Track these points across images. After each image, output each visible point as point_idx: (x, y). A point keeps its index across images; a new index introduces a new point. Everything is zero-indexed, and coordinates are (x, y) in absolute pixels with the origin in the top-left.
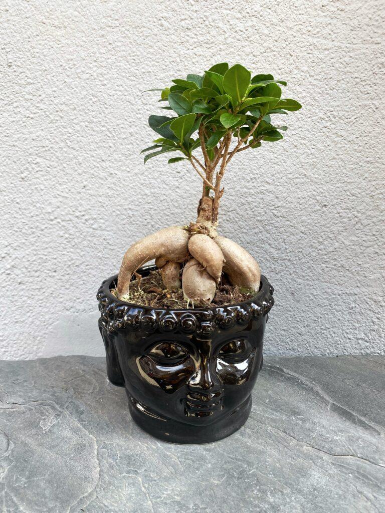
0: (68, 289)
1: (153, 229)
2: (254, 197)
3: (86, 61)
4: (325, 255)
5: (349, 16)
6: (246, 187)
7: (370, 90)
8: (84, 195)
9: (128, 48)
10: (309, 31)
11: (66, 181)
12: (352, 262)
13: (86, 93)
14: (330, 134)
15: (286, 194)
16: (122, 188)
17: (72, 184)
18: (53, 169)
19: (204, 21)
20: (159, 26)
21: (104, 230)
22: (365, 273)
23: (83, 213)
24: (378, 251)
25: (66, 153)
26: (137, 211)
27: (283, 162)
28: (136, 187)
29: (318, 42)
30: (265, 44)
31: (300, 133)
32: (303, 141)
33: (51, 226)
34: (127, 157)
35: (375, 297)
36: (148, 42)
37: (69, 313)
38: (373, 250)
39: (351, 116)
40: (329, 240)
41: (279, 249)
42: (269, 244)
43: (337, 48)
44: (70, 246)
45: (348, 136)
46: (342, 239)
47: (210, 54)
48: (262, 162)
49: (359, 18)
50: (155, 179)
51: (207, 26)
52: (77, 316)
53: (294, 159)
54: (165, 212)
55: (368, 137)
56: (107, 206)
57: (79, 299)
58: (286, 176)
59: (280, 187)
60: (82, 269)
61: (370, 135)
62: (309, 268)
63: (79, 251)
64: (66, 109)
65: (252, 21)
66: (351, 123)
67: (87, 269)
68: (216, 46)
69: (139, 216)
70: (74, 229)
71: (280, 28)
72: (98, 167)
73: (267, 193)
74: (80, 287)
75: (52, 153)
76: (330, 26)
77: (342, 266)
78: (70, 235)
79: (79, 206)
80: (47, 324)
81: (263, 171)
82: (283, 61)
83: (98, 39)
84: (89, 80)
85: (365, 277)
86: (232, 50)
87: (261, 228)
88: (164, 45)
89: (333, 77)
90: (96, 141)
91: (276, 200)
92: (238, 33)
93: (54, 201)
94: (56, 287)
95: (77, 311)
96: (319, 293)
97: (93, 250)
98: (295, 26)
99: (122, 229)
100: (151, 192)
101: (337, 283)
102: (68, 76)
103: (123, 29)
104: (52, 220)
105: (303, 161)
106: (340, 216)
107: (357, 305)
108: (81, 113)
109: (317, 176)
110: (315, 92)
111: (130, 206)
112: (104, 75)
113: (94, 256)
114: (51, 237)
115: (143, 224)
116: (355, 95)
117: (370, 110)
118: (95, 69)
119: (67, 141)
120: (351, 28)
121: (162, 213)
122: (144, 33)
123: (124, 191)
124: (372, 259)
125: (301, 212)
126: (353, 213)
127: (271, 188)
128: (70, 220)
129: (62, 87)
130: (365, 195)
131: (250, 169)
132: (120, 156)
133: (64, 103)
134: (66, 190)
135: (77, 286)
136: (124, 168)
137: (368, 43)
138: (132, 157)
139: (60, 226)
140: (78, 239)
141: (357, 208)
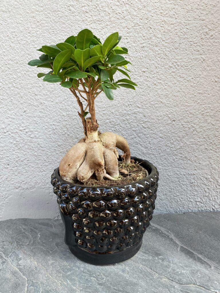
0: (17, 175)
1: (69, 137)
2: (130, 116)
3: (24, 33)
4: (175, 151)
5: (185, 3)
6: (125, 110)
7: (199, 49)
8: (25, 117)
9: (49, 24)
10: (161, 13)
11: (14, 108)
12: (192, 155)
13: (24, 53)
14: (176, 76)
15: (150, 114)
16: (49, 111)
17: (17, 110)
18: (5, 101)
19: (97, 7)
20: (68, 11)
21: (38, 138)
22: (199, 161)
23: (25, 128)
24: (207, 147)
25: (13, 91)
26: (58, 126)
27: (147, 94)
28: (57, 111)
29: (166, 19)
30: (135, 21)
31: (158, 76)
32: (159, 81)
33: (4, 137)
34: (51, 92)
35: (206, 176)
36: (62, 20)
37: (18, 190)
38: (204, 147)
39: (188, 65)
40: (177, 142)
41: (147, 148)
42: (141, 145)
43: (178, 23)
44: (17, 149)
45: (187, 77)
46: (185, 141)
47: (100, 27)
48: (135, 94)
49: (191, 5)
50: (69, 106)
51: (98, 10)
52: (23, 192)
53: (154, 92)
54: (76, 126)
55: (199, 78)
56: (39, 123)
57: (23, 181)
58: (149, 102)
59: (146, 110)
60: (25, 163)
61: (200, 76)
62: (165, 159)
63: (22, 151)
64: (11, 63)
65: (126, 7)
66: (189, 70)
67: (28, 163)
68: (104, 23)
69: (59, 129)
70: (19, 138)
71: (143, 11)
72: (33, 99)
73: (138, 114)
74: (24, 174)
75: (4, 91)
76: (174, 10)
77: (186, 157)
78: (17, 141)
79: (22, 123)
80: (5, 198)
81: (135, 100)
82: (146, 32)
83: (31, 19)
84: (26, 45)
85: (200, 164)
86: (114, 25)
87: (135, 135)
88: (72, 22)
89: (177, 41)
90: (31, 83)
91: (144, 118)
92: (117, 14)
93: (6, 121)
94: (9, 174)
95: (22, 189)
96: (172, 174)
97: (31, 151)
98: (153, 10)
99: (49, 137)
100: (66, 114)
101: (182, 168)
102: (12, 42)
103: (46, 13)
104: (5, 133)
105: (160, 93)
106: (184, 127)
107: (195, 181)
108: (21, 65)
109: (169, 102)
110: (166, 50)
111: (54, 123)
112: (35, 41)
113: (32, 154)
114: (5, 144)
115: (62, 134)
116: (191, 52)
117: (200, 61)
118: (29, 37)
119: (13, 83)
120: (187, 11)
121: (74, 127)
122: (59, 15)
123: (50, 114)
124: (204, 153)
125: (160, 125)
126: (191, 124)
127: (141, 110)
128: (17, 133)
129: (9, 49)
130: (198, 113)
131: (127, 99)
132: (47, 92)
133: (11, 59)
134: (14, 114)
135: (22, 174)
136: (49, 99)
137: (198, 20)
138: (54, 92)
139: (10, 136)
140: (22, 144)
141: (194, 121)
